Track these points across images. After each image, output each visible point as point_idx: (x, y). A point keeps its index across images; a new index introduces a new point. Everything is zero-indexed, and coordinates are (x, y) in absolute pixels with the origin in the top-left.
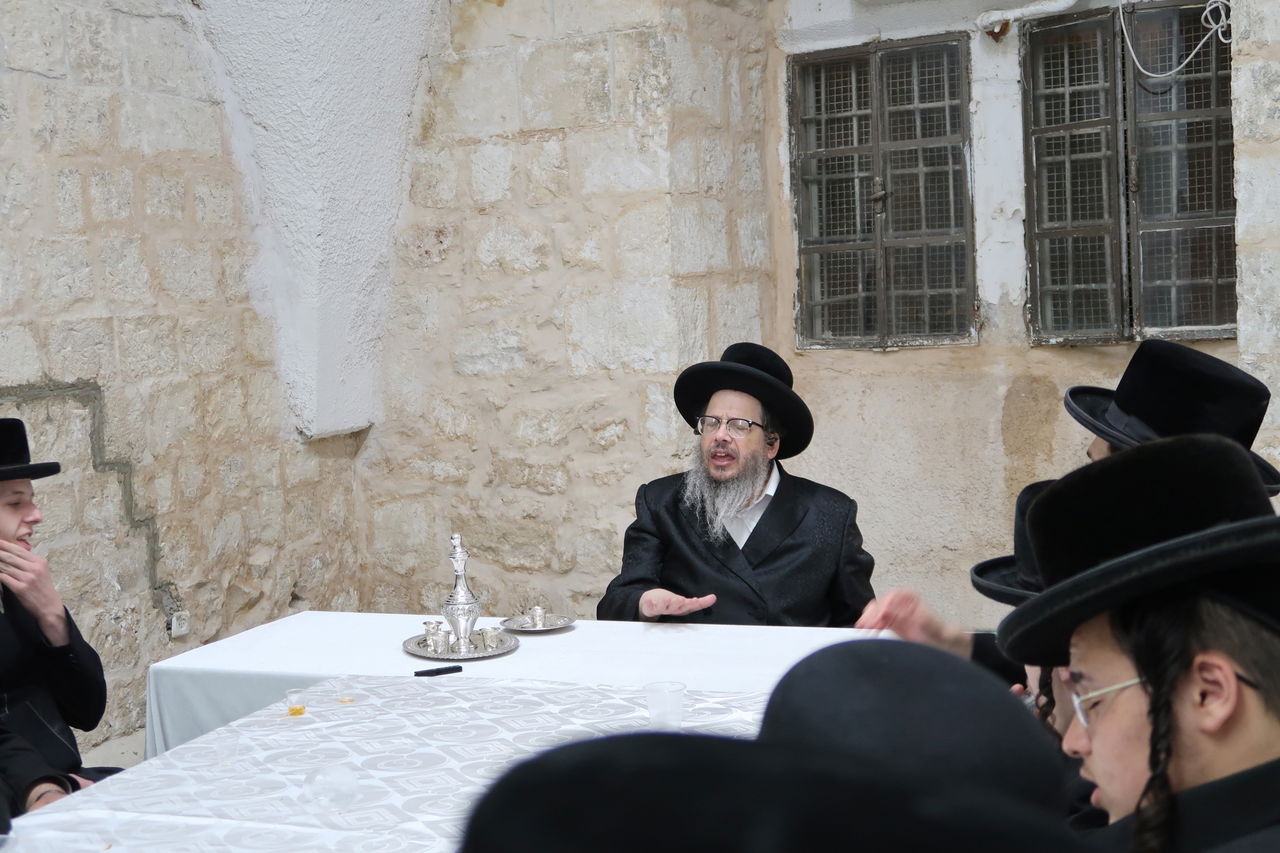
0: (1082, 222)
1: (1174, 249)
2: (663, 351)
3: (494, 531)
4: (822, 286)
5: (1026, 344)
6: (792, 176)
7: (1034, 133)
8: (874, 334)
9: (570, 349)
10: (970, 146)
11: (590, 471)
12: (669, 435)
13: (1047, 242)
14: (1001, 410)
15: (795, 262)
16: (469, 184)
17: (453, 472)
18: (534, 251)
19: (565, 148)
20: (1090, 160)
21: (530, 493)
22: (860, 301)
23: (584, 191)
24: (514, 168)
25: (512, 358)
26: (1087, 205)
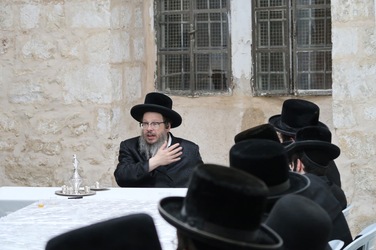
1: (309, 59)
2: (106, 95)
3: (26, 171)
4: (166, 69)
5: (251, 95)
6: (155, 22)
7: (256, 10)
8: (188, 90)
9: (64, 93)
10: (230, 13)
11: (71, 145)
12: (107, 130)
13: (260, 54)
14: (241, 122)
15: (155, 58)
16: (19, 21)
17: (7, 145)
18: (48, 51)
19: (64, 8)
20: (278, 22)
21: (44, 155)
22: (183, 76)
23: (72, 26)
24: (40, 15)
25: (37, 96)
26: (276, 40)
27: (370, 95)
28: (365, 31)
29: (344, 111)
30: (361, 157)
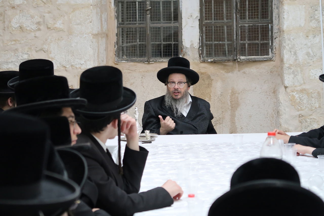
0: (216, 21)
2: (88, 61)
5: (199, 61)
8: (145, 57)
15: (116, 31)
18: (36, 24)
22: (138, 45)
23: (57, 3)
27: (315, 59)
28: (311, 8)
29: (293, 72)
30: (307, 110)
